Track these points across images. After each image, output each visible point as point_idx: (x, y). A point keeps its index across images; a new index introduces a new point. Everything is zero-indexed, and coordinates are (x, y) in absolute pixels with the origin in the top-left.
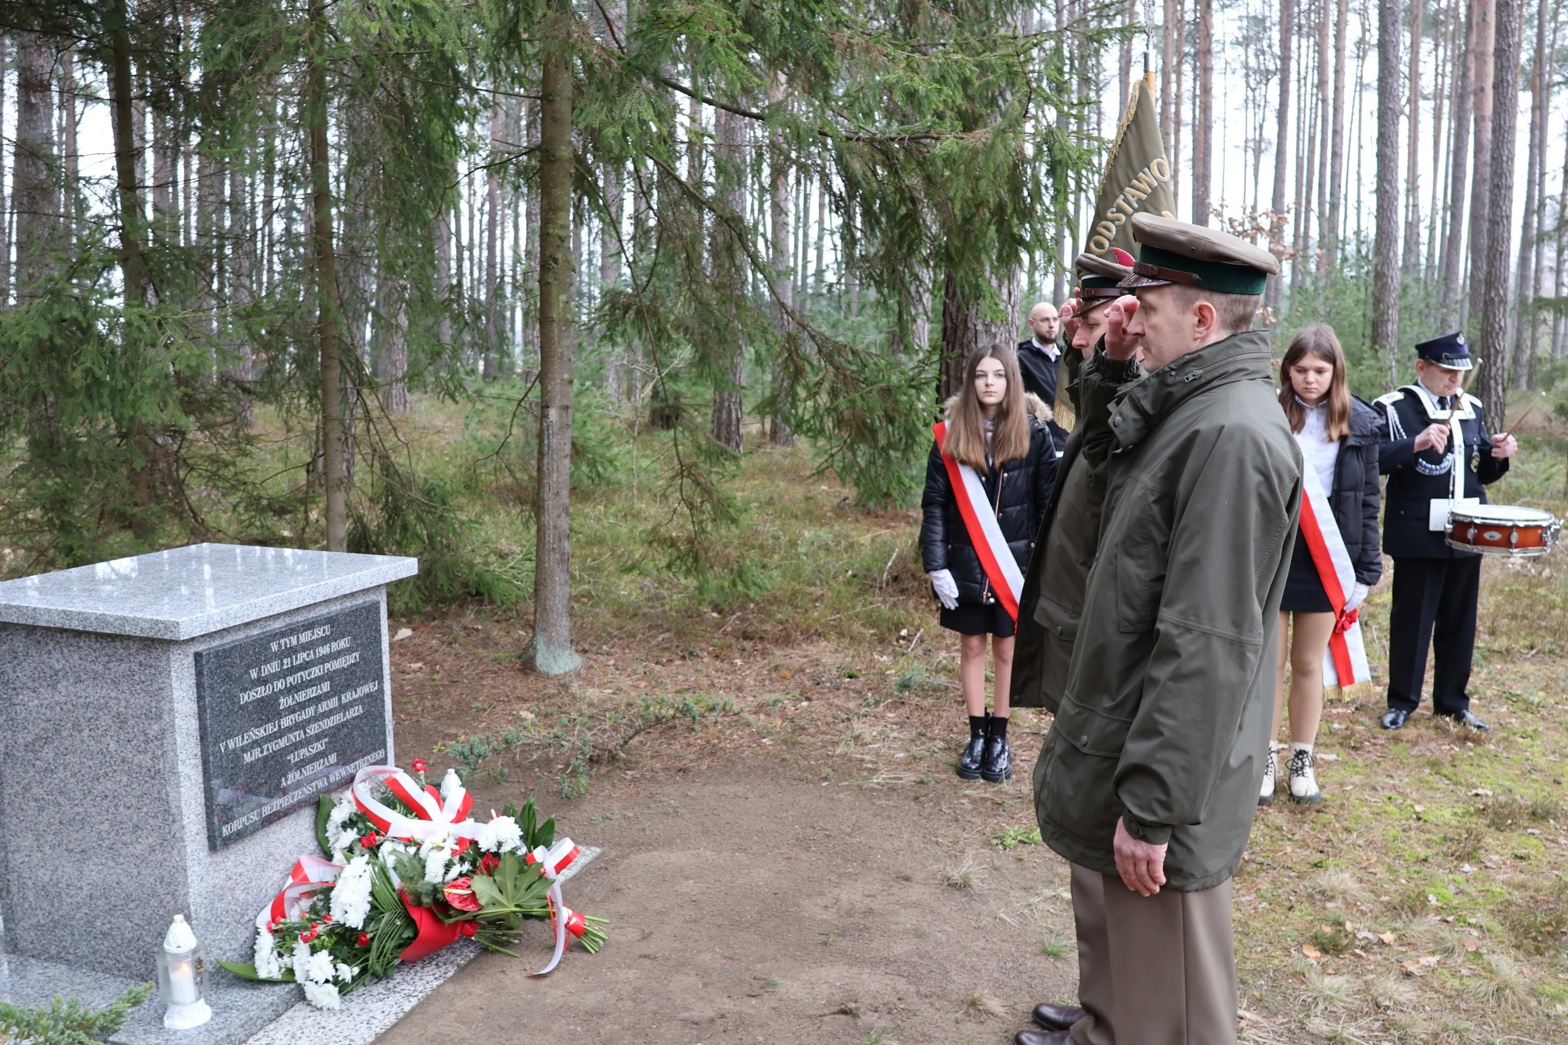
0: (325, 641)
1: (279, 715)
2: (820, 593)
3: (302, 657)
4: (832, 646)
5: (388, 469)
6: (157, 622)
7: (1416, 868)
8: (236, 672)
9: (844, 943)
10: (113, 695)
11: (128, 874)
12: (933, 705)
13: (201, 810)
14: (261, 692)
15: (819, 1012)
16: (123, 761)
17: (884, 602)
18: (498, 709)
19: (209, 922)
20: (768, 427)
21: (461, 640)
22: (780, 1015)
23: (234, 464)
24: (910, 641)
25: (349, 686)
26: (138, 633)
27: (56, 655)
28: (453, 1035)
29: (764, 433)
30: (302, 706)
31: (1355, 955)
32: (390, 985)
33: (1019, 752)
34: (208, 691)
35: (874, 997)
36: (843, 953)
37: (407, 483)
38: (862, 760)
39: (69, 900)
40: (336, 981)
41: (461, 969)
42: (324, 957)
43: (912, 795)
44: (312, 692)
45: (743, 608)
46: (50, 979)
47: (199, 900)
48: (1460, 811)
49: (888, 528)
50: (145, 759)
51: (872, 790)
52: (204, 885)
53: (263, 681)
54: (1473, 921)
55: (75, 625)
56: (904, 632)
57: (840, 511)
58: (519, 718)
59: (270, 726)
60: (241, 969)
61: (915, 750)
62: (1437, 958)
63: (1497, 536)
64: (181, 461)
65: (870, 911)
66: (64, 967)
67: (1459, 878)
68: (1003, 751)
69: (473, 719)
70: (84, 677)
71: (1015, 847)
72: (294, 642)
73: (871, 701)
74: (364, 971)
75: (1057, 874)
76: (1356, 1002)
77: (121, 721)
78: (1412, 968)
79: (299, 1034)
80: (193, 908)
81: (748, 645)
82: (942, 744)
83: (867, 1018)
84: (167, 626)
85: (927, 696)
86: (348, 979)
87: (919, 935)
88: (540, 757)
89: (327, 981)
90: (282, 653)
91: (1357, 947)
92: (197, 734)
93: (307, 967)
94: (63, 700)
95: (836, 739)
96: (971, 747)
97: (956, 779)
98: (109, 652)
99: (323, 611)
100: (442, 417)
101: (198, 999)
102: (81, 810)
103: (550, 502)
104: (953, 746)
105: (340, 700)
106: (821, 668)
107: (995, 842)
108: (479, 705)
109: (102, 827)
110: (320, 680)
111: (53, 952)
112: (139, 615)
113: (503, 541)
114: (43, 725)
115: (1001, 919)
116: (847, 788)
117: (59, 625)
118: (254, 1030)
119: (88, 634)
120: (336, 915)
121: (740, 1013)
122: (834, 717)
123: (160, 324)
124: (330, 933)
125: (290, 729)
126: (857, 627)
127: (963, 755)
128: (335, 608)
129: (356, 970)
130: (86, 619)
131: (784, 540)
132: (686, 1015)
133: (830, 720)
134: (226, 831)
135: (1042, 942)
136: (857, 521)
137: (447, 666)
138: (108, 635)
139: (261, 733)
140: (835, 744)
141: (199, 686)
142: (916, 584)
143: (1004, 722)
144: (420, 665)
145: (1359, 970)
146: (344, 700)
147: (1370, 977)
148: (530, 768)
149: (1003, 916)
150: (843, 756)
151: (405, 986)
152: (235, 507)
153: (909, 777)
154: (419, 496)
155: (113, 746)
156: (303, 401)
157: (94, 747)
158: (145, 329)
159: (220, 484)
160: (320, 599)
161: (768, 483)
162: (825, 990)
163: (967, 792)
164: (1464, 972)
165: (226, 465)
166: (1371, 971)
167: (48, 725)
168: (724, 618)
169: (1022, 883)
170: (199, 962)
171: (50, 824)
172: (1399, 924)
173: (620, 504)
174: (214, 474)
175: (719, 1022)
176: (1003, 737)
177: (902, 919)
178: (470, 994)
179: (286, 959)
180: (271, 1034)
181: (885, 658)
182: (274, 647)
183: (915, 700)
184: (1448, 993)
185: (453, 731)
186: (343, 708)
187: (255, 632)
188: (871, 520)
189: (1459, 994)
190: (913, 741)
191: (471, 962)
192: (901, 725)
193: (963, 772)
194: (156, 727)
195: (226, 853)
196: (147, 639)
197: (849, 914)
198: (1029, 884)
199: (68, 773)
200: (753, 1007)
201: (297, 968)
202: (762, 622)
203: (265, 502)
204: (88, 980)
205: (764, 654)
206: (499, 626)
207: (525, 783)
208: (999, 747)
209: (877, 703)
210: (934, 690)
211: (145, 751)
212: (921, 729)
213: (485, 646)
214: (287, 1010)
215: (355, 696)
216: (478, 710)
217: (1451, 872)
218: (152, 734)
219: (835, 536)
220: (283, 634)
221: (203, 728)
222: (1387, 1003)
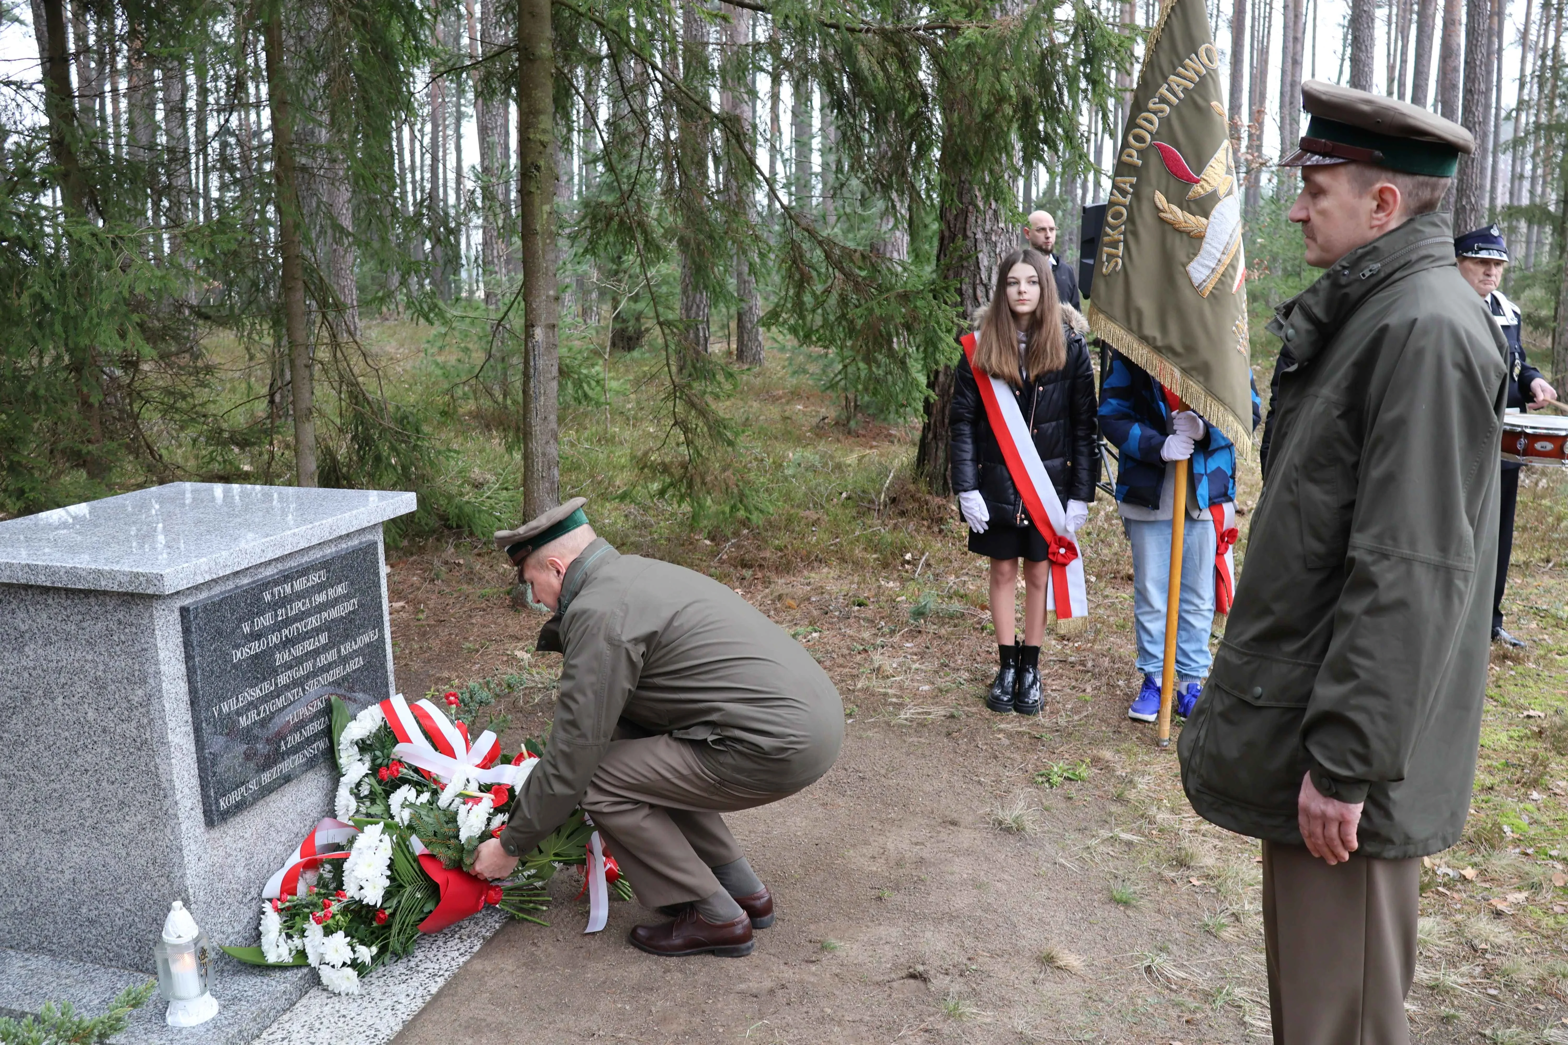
0: (320, 588)
1: (275, 672)
2: (815, 517)
3: (298, 606)
4: (834, 573)
5: (357, 396)
6: (137, 575)
7: (1483, 797)
8: (228, 627)
9: (899, 898)
10: (89, 657)
11: (116, 856)
12: (952, 633)
13: (195, 782)
14: (256, 647)
15: (886, 978)
16: (104, 731)
17: (884, 524)
18: (491, 649)
19: (209, 905)
20: (734, 346)
21: (444, 576)
22: (844, 982)
23: (192, 395)
24: (915, 565)
25: (348, 637)
26: (116, 588)
27: (21, 615)
28: (489, 1019)
29: (729, 353)
30: (299, 661)
31: (1438, 893)
32: (412, 964)
33: (1049, 681)
34: (198, 650)
35: (943, 958)
36: (901, 909)
37: (379, 410)
38: (885, 695)
39: (49, 885)
40: (354, 964)
41: (488, 942)
42: (339, 938)
43: (944, 731)
44: (309, 645)
45: (736, 534)
46: (33, 973)
47: (197, 881)
48: (1515, 735)
49: (871, 447)
50: (130, 729)
51: (901, 726)
52: (201, 864)
53: (257, 636)
54: (1554, 853)
55: (43, 580)
56: (908, 556)
57: (820, 431)
58: (515, 658)
59: (265, 685)
60: (248, 956)
61: (940, 682)
62: (1525, 894)
63: (1549, 446)
64: (134, 394)
65: (921, 861)
66: (47, 959)
67: (1530, 806)
68: (1034, 682)
69: (466, 660)
70: (54, 638)
71: (1062, 784)
72: (288, 590)
73: (886, 630)
74: (382, 951)
75: (1110, 814)
76: (1450, 945)
77: (99, 685)
78: (1501, 906)
79: (317, 1025)
80: (191, 891)
81: (748, 573)
82: (966, 675)
83: (938, 982)
84: (149, 579)
85: (943, 624)
86: (368, 960)
87: (978, 886)
88: (542, 700)
89: (344, 964)
90: (276, 604)
91: (1440, 884)
92: (186, 698)
93: (322, 950)
94: (31, 664)
95: (855, 672)
96: (1001, 677)
97: (987, 712)
98: (83, 610)
99: (317, 555)
100: (394, 343)
101: (203, 993)
102: (58, 786)
103: (537, 428)
104: (979, 677)
105: (339, 652)
106: (827, 597)
107: (1040, 779)
108: (471, 645)
109: (83, 805)
110: (317, 631)
111: (34, 942)
112: (116, 568)
113: (476, 470)
114: (9, 693)
115: (1062, 865)
116: (874, 725)
117: (23, 581)
118: (268, 1022)
119: (58, 589)
120: (351, 890)
121: (801, 981)
122: (849, 648)
123: (114, 243)
124: (345, 911)
125: (287, 687)
126: (858, 552)
127: (991, 686)
128: (330, 551)
129: (374, 950)
130: (54, 573)
131: (768, 462)
132: (743, 986)
133: (846, 652)
134: (223, 805)
135: (1109, 889)
136: (838, 441)
137: (431, 604)
138: (80, 591)
139: (256, 693)
140: (854, 677)
141: (187, 644)
142: (916, 505)
143: (1036, 650)
144: (402, 604)
145: (1445, 910)
146: (343, 652)
147: (1459, 917)
148: (533, 713)
149: (1062, 861)
150: (865, 690)
151: (429, 964)
152: (195, 441)
153: (938, 712)
154: (392, 425)
155: (91, 715)
156: (265, 326)
157: (70, 716)
158: (98, 248)
159: (177, 417)
160: (315, 542)
161: (741, 403)
162: (888, 952)
163: (1002, 726)
164: (1557, 909)
165: (184, 397)
166: (1460, 911)
167: (16, 693)
168: (717, 545)
169: (1075, 824)
170: (203, 952)
171: (23, 803)
172: (1478, 859)
173: (593, 429)
174: (172, 407)
175: (780, 993)
176: (1035, 666)
177: (956, 869)
178: (501, 970)
179: (297, 941)
180: (287, 1026)
181: (891, 584)
182: (267, 597)
183: (932, 628)
184: (1545, 932)
185: (446, 674)
186: (344, 660)
187: (245, 581)
188: (852, 440)
189: (1557, 934)
190: (937, 672)
191: (497, 933)
192: (922, 655)
193: (994, 704)
194: (140, 692)
195: (224, 828)
196: (126, 594)
197: (899, 864)
198: (1085, 824)
199: (42, 746)
200: (814, 974)
201: (309, 951)
202: (759, 548)
203: (226, 435)
204: (75, 972)
205: (767, 583)
206: (481, 560)
207: (528, 729)
208: (1030, 678)
209: (893, 632)
210: (951, 617)
211: (129, 720)
212: (944, 660)
213: (470, 581)
214: (301, 997)
215: (355, 647)
216: (470, 651)
217: (1520, 801)
218: (135, 700)
219: (822, 457)
220: (276, 583)
221: (193, 691)
222: (1483, 946)
